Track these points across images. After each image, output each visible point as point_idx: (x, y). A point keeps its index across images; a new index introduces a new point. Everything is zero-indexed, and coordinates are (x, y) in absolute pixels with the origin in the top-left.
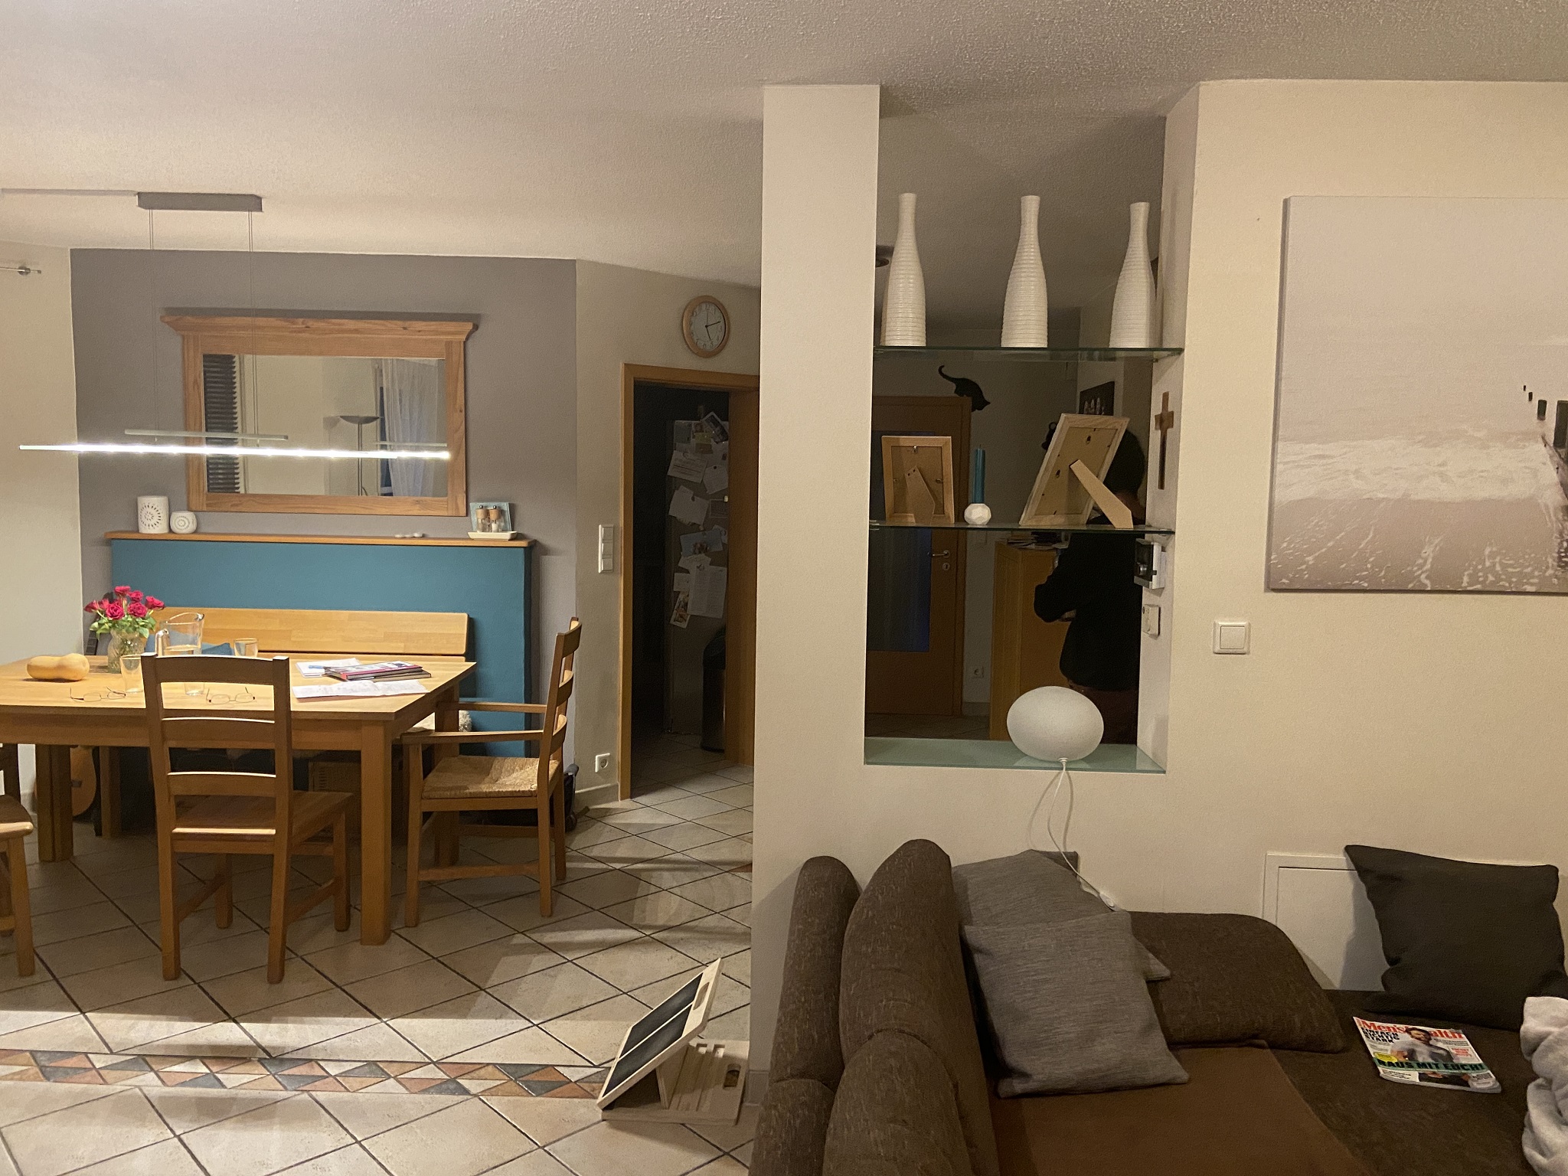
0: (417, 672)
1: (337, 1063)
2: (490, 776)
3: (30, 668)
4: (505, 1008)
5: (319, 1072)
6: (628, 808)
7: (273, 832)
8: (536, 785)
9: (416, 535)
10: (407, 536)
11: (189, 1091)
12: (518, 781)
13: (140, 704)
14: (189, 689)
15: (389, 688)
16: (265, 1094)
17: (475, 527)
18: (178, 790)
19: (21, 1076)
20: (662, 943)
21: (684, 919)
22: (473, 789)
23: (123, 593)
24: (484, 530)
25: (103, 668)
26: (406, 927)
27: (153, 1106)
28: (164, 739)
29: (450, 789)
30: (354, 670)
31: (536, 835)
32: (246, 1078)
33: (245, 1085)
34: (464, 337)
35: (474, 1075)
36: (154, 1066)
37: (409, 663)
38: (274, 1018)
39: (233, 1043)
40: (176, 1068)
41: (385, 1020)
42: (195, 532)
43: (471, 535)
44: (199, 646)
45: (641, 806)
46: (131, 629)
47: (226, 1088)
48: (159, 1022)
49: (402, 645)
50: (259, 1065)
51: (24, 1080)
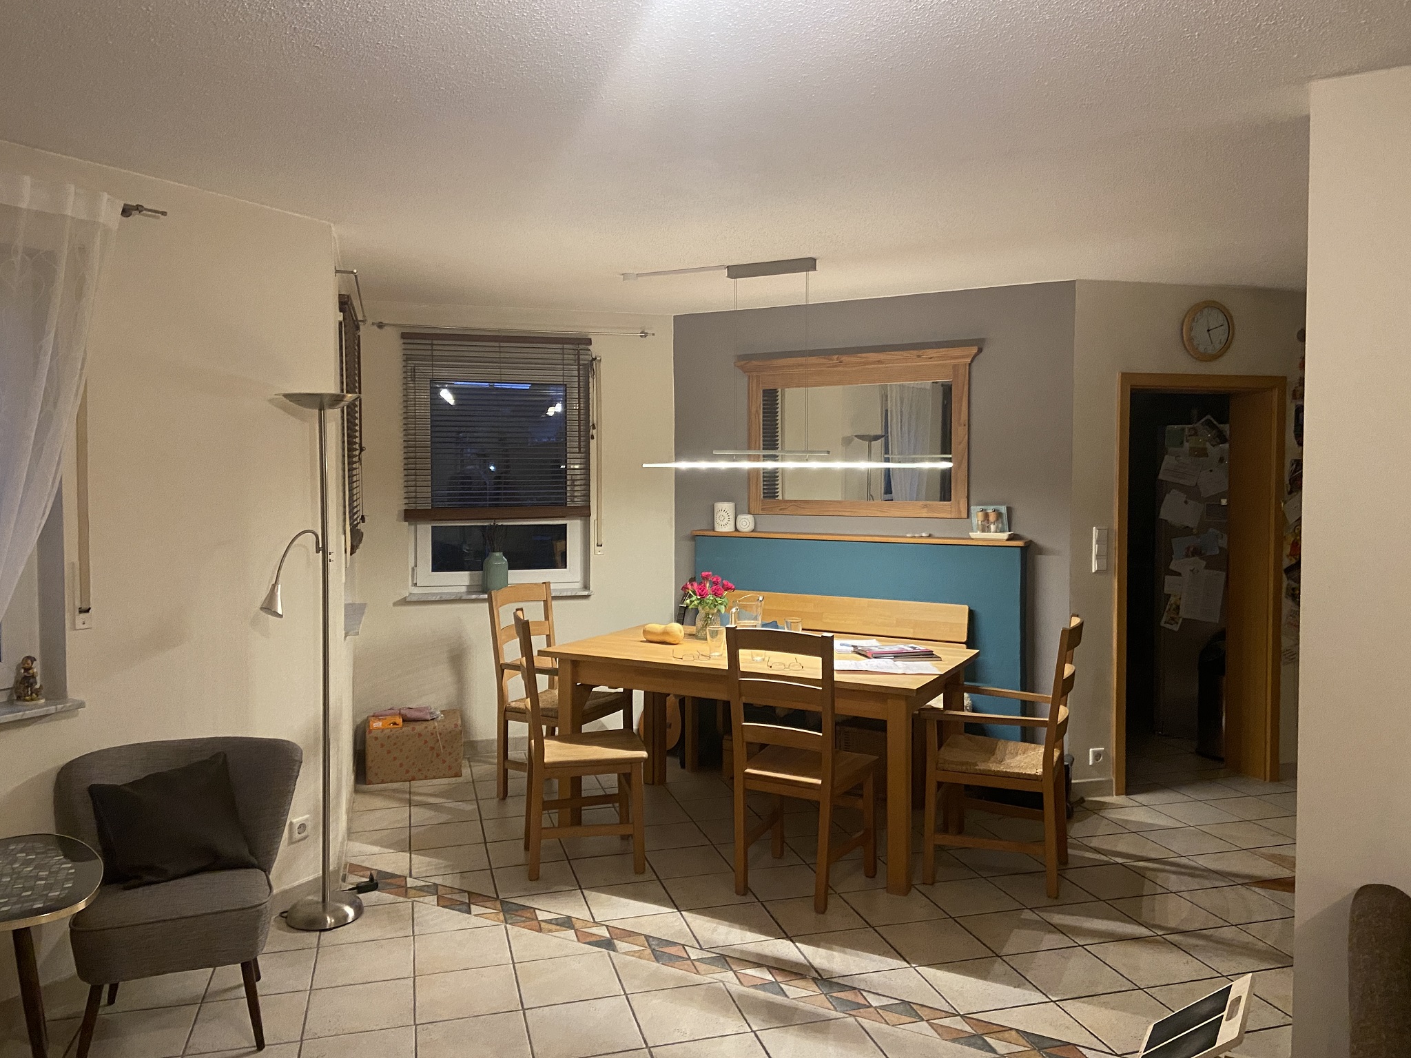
0: (929, 655)
1: (877, 997)
2: (995, 756)
3: (645, 632)
4: (1020, 978)
5: (862, 1001)
6: (1126, 804)
7: (819, 782)
8: (1042, 770)
9: (924, 535)
10: (916, 535)
11: (761, 994)
12: (1022, 764)
13: (725, 665)
14: (754, 656)
15: (908, 668)
16: (821, 1011)
17: (975, 528)
18: (749, 737)
19: (639, 954)
20: (1176, 946)
21: (1197, 926)
22: (982, 766)
23: (706, 578)
24: (983, 531)
25: (691, 635)
26: (924, 884)
27: (734, 1002)
28: (740, 695)
29: (962, 764)
30: (877, 650)
31: (1042, 818)
32: (804, 993)
33: (806, 999)
34: (969, 360)
35: (998, 1035)
36: (733, 967)
37: (922, 647)
38: (822, 944)
39: (791, 959)
40: (749, 972)
41: (914, 965)
42: (753, 531)
43: (973, 535)
44: (760, 622)
45: (1137, 804)
46: (712, 606)
47: (788, 998)
48: (734, 930)
49: (912, 630)
50: (813, 983)
51: (641, 958)
